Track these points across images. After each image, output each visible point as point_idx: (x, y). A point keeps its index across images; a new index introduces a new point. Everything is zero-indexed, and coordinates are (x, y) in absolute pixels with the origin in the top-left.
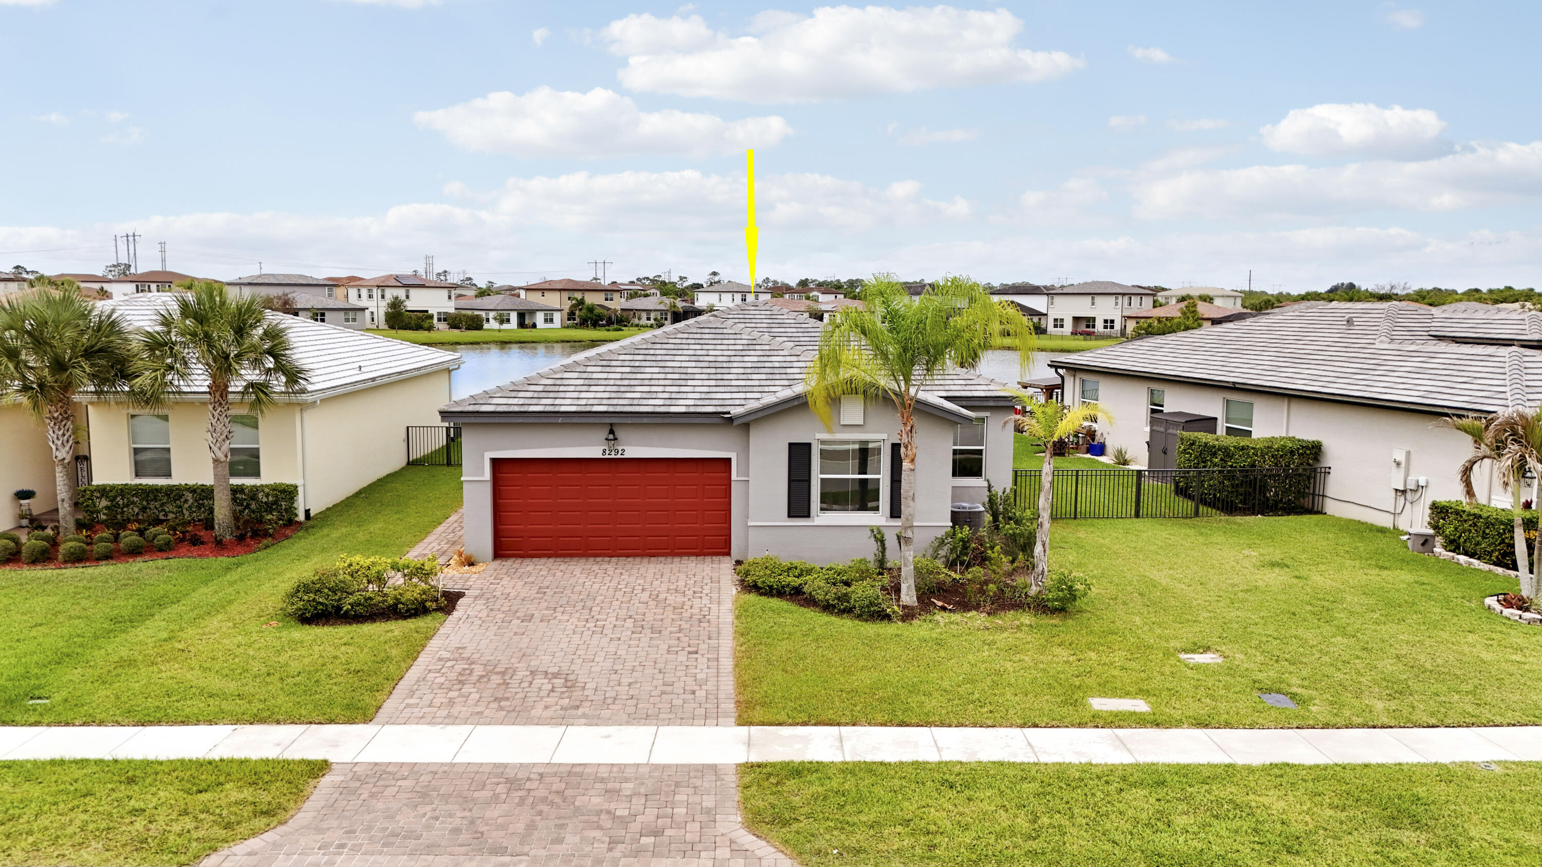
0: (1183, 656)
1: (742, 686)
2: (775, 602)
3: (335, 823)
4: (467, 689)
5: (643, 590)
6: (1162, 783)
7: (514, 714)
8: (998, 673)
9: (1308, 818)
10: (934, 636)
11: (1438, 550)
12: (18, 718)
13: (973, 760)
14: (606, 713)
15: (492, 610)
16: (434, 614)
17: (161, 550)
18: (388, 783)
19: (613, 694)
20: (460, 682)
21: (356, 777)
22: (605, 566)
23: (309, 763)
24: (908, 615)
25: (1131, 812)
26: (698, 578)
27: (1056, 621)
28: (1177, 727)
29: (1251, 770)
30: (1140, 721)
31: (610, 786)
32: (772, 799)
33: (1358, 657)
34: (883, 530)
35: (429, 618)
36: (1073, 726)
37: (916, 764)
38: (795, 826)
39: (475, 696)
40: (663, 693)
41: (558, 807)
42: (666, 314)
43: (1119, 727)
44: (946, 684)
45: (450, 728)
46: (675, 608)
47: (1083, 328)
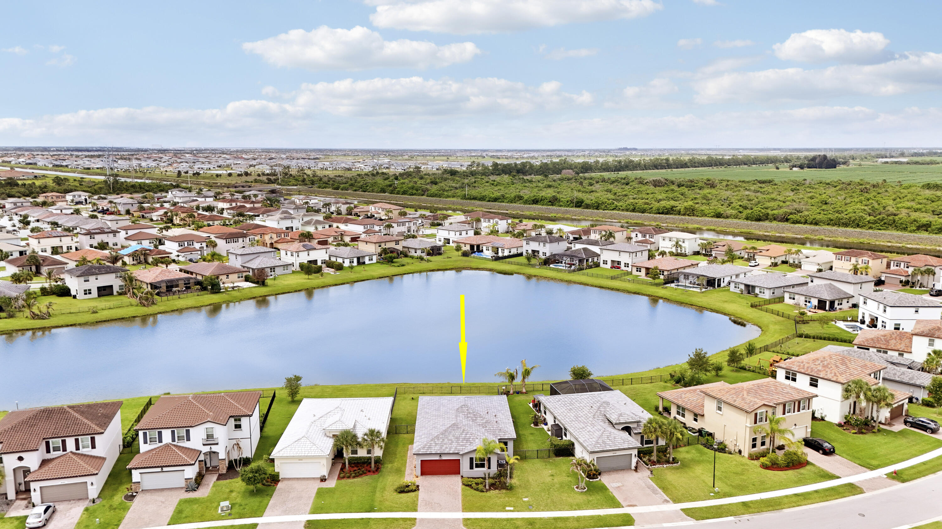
0: (523, 499)
1: (462, 506)
5: (447, 484)
7: (434, 510)
8: (496, 503)
10: (490, 495)
14: (446, 510)
15: (425, 489)
16: (417, 491)
17: (365, 474)
18: (424, 521)
19: (446, 507)
20: (426, 505)
21: (420, 520)
22: (440, 478)
23: (414, 518)
24: (487, 491)
26: (455, 481)
27: (508, 492)
28: (515, 512)
30: (511, 511)
31: (448, 521)
32: (467, 523)
33: (547, 499)
34: (485, 472)
36: (502, 512)
39: (429, 507)
40: (452, 507)
43: (508, 512)
44: (489, 505)
45: (428, 512)
46: (452, 489)
47: (616, 265)
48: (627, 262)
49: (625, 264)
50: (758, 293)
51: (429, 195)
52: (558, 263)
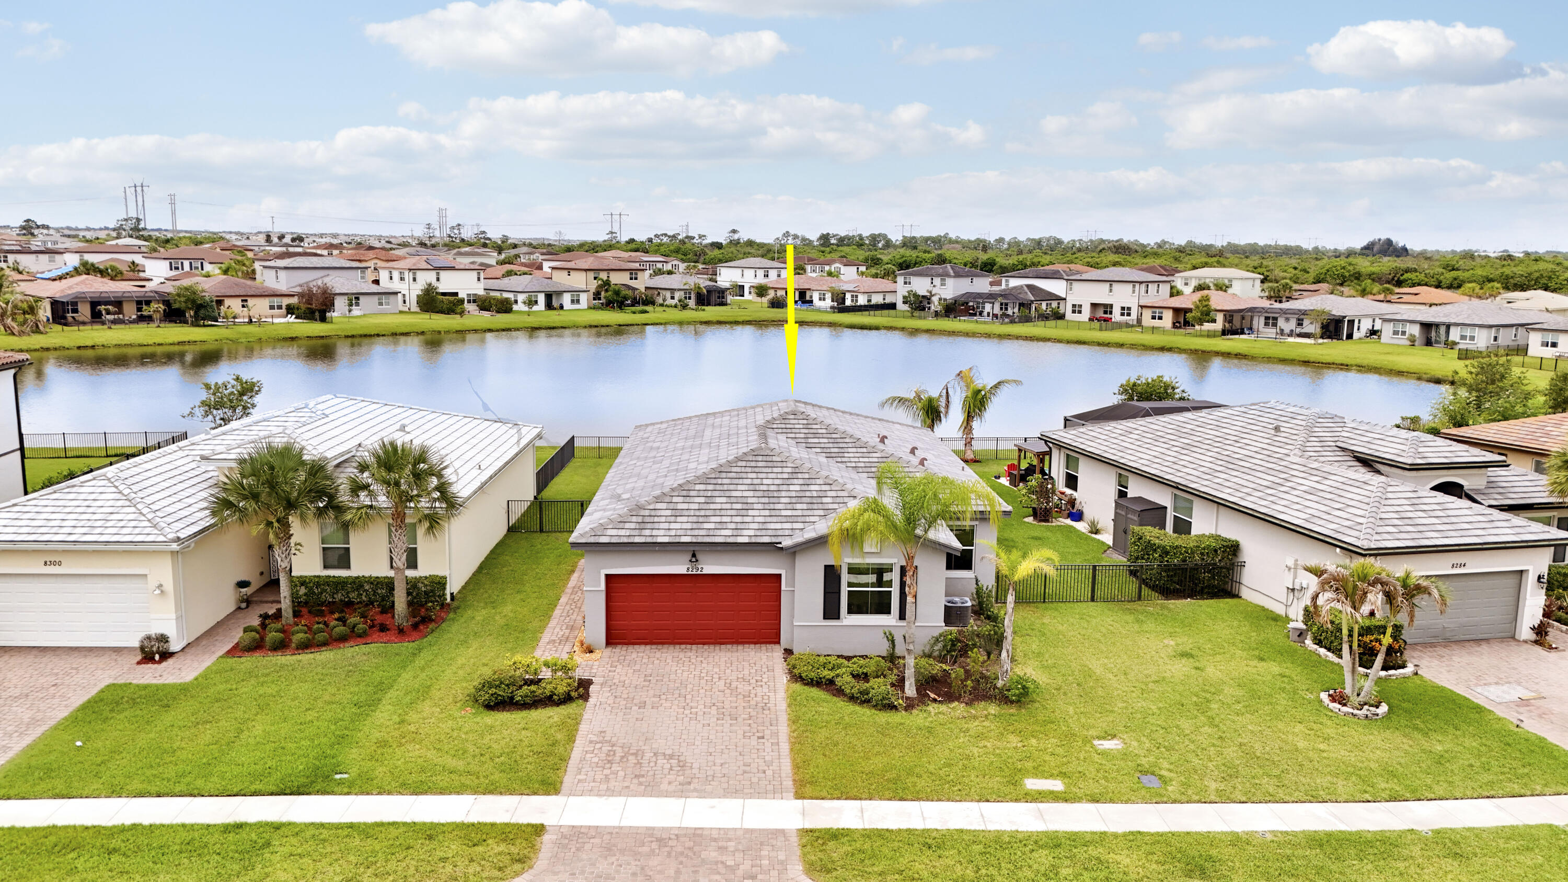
0: (1096, 742)
1: (796, 767)
2: (815, 692)
3: (562, 868)
4: (615, 767)
5: (720, 678)
6: (1058, 846)
7: (649, 789)
8: (968, 758)
9: (1141, 870)
10: (927, 724)
11: (1308, 642)
12: (336, 789)
13: (944, 828)
14: (709, 788)
15: (616, 697)
16: (577, 701)
17: (360, 636)
18: (584, 840)
19: (712, 773)
20: (609, 762)
21: (564, 836)
22: (689, 654)
23: (533, 826)
24: (910, 705)
25: (1035, 866)
26: (758, 667)
27: (1013, 711)
28: (1079, 802)
29: (1115, 836)
30: (1055, 797)
31: (720, 844)
32: (821, 855)
33: (1214, 745)
34: (893, 632)
35: (574, 705)
36: (1011, 801)
37: (909, 831)
38: (834, 874)
39: (621, 774)
40: (745, 772)
41: (691, 859)
42: (690, 293)
43: (1041, 802)
44: (931, 768)
45: (611, 798)
46: (744, 697)
47: (1101, 314)
48: (1126, 305)
49: (1123, 308)
50: (1458, 340)
51: (707, 261)
52: (975, 315)
